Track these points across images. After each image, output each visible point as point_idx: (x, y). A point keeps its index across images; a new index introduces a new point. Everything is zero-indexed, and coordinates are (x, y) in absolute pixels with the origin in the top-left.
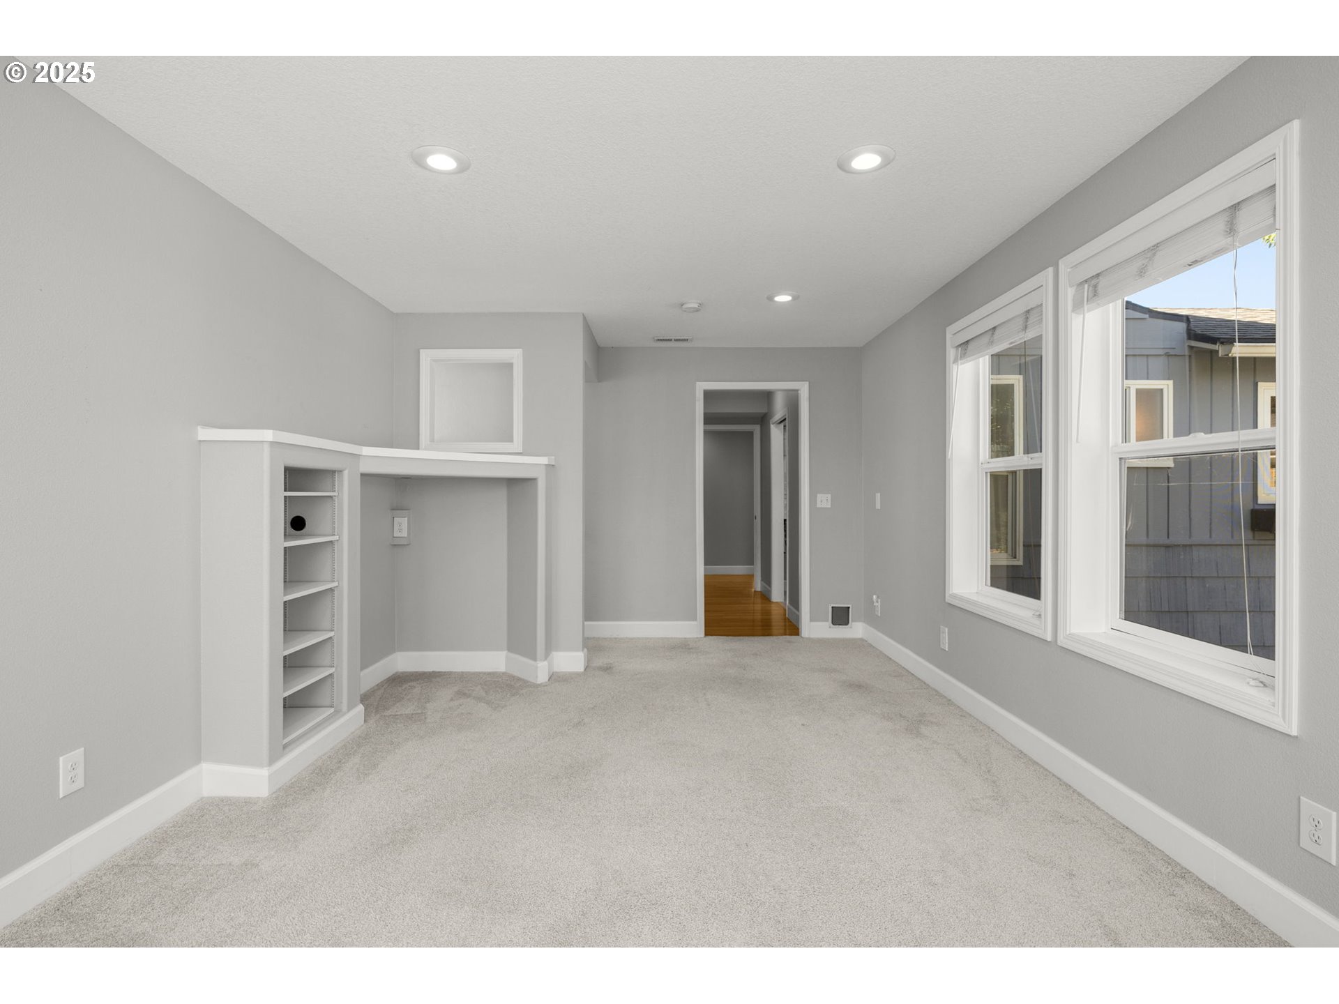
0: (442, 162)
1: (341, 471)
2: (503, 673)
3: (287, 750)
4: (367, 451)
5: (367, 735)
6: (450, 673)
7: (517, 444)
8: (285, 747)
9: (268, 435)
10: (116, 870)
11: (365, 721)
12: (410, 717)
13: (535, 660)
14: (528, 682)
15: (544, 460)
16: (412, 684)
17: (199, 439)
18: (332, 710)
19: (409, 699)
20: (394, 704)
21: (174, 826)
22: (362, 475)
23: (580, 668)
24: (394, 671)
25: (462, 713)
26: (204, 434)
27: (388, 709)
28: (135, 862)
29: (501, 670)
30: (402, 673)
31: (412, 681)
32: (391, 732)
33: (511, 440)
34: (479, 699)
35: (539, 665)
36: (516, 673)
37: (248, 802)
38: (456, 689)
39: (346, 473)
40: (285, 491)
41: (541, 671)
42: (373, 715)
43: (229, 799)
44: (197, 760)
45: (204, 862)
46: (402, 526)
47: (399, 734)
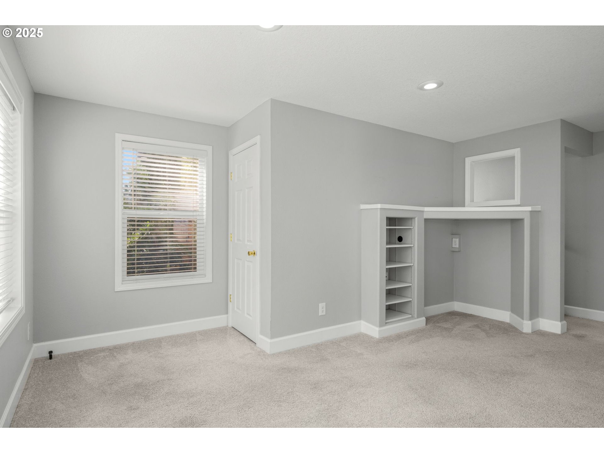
0: (431, 86)
1: (414, 218)
2: (507, 323)
3: (387, 324)
4: (426, 209)
5: (423, 330)
6: (478, 317)
7: (517, 200)
8: (386, 323)
9: (379, 206)
10: (332, 342)
11: (426, 325)
12: (445, 329)
13: (523, 319)
14: (518, 330)
15: (529, 209)
16: (457, 317)
17: (361, 209)
18: (411, 316)
19: (450, 322)
20: (443, 322)
21: (350, 337)
22: (425, 219)
23: (559, 331)
24: (452, 310)
25: (470, 334)
26: (363, 207)
27: (438, 323)
28: (336, 342)
29: (506, 321)
30: (456, 312)
31: (458, 315)
32: (434, 332)
33: (514, 198)
34: (484, 330)
35: (524, 322)
36: (514, 325)
37: (372, 337)
38: (476, 323)
39: (416, 219)
40: (387, 226)
41: (526, 326)
42: (431, 324)
43: (367, 334)
44: (360, 318)
45: (351, 349)
46: (456, 243)
47: (436, 333)
